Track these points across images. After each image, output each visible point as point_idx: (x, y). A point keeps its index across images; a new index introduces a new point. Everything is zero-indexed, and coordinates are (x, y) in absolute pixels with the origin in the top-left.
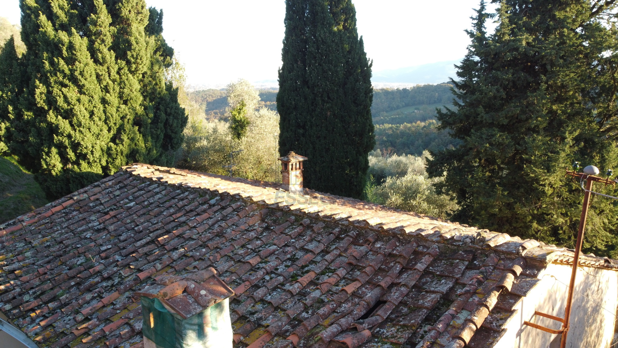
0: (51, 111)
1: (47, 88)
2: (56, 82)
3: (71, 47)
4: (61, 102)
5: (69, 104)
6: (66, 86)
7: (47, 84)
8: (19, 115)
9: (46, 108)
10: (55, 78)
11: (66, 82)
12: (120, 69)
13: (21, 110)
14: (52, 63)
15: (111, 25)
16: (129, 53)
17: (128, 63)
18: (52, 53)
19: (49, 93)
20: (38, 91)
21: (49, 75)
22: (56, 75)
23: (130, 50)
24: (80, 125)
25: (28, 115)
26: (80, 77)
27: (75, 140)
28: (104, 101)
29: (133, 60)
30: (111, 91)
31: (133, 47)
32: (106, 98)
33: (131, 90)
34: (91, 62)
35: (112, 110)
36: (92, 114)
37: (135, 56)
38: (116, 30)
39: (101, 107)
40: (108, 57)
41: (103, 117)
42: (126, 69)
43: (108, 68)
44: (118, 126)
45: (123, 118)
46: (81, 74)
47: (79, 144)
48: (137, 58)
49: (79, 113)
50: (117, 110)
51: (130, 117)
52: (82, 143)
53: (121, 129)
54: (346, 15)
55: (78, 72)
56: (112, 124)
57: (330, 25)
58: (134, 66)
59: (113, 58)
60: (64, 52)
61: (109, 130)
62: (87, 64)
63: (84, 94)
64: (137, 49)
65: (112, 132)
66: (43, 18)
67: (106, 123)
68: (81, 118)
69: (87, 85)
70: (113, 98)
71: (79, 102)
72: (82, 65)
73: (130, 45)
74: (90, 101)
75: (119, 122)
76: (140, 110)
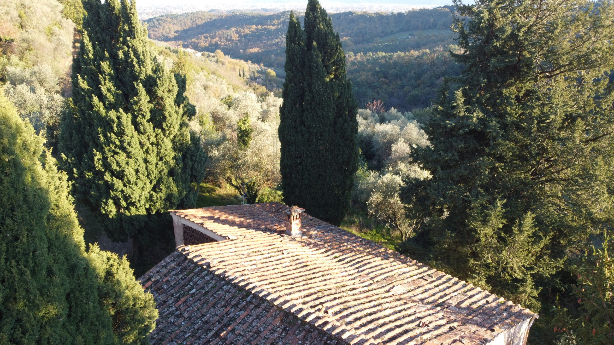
0: (107, 173)
1: (103, 154)
2: (109, 151)
3: (120, 124)
4: (114, 166)
5: (120, 167)
6: (117, 153)
7: (103, 152)
8: (81, 175)
9: (103, 170)
10: (108, 148)
11: (117, 150)
12: (157, 135)
13: (83, 172)
14: (105, 136)
15: (149, 102)
16: (164, 124)
17: (163, 130)
18: (105, 127)
19: (105, 159)
20: (96, 158)
21: (104, 146)
22: (109, 145)
23: (165, 121)
24: (129, 182)
25: (89, 175)
26: (128, 147)
27: (126, 194)
28: (146, 161)
29: (167, 128)
30: (151, 152)
31: (167, 120)
32: (148, 159)
33: (166, 150)
34: (136, 133)
35: (152, 167)
36: (137, 171)
37: (169, 126)
38: (153, 106)
39: (143, 165)
40: (148, 128)
41: (146, 174)
42: (162, 134)
43: (148, 136)
44: (157, 179)
45: (160, 173)
46: (129, 144)
47: (129, 197)
48: (170, 127)
49: (128, 174)
50: (156, 167)
51: (166, 171)
52: (132, 196)
53: (160, 181)
54: (337, 65)
55: (127, 143)
56: (153, 178)
57: (323, 77)
58: (168, 132)
59: (152, 128)
60: (115, 129)
61: (151, 182)
62: (132, 137)
63: (131, 158)
64: (170, 121)
65: (153, 184)
66: (95, 99)
67: (148, 177)
68: (130, 177)
69: (133, 151)
70: (153, 158)
71: (128, 165)
72: (129, 138)
73: (165, 117)
74: (135, 162)
75: (158, 176)
76: (172, 163)
